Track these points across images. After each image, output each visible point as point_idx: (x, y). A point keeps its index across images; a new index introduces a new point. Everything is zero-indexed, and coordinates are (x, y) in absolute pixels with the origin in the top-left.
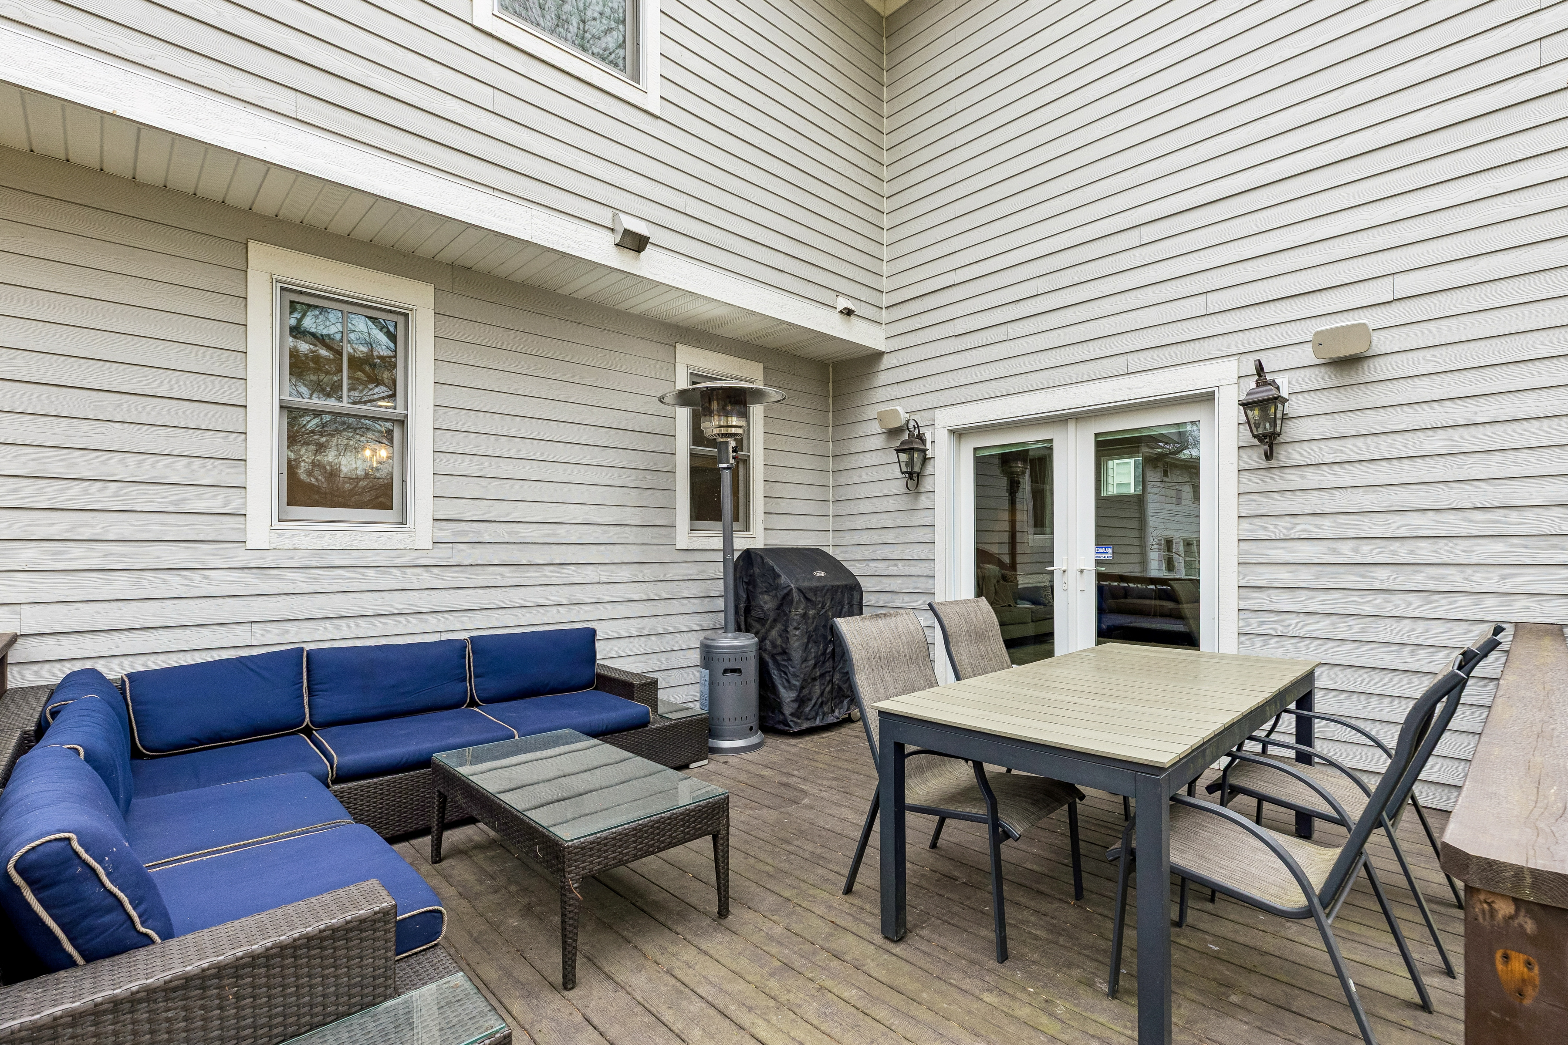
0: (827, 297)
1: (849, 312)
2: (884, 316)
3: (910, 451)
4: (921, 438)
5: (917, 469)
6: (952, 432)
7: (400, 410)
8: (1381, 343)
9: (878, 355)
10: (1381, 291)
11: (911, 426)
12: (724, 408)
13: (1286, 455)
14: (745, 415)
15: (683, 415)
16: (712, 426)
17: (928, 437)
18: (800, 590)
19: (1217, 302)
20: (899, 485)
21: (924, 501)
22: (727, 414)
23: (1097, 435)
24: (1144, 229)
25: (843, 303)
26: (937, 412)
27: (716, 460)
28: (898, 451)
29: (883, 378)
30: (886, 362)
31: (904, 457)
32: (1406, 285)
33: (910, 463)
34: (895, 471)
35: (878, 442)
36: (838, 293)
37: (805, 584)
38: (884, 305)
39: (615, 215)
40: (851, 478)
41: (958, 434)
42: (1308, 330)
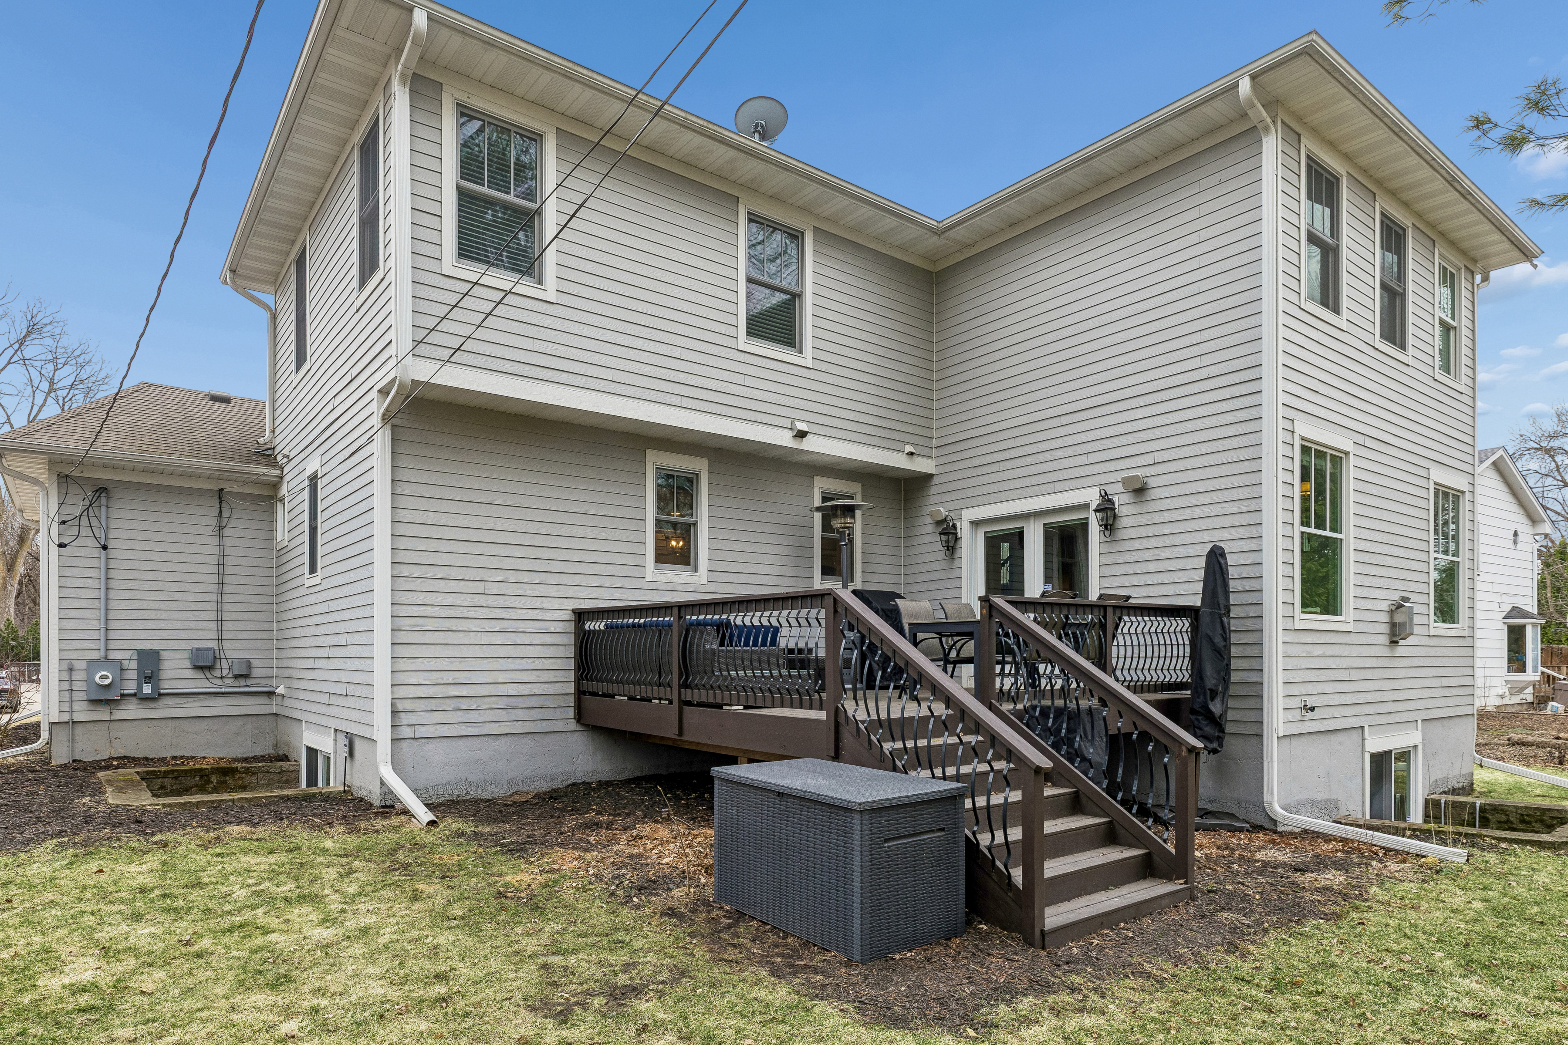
0: (898, 446)
1: (912, 454)
2: (934, 453)
3: (947, 534)
4: (954, 526)
5: (951, 544)
6: (972, 523)
7: (694, 519)
8: (1152, 482)
9: (930, 477)
10: (1149, 459)
11: (948, 519)
12: (844, 514)
13: (1121, 534)
14: (853, 517)
15: (818, 516)
16: (836, 523)
17: (958, 525)
18: (883, 610)
19: (1092, 458)
20: (941, 555)
21: (957, 564)
22: (845, 517)
23: (1044, 524)
24: (1062, 418)
25: (909, 448)
26: (963, 511)
27: (839, 540)
28: (940, 534)
29: (934, 490)
30: (935, 480)
31: (944, 537)
32: (1160, 457)
33: (948, 541)
34: (939, 546)
35: (930, 529)
36: (906, 443)
37: (885, 607)
38: (934, 446)
39: (792, 422)
40: (915, 551)
41: (976, 524)
42: (1119, 476)
